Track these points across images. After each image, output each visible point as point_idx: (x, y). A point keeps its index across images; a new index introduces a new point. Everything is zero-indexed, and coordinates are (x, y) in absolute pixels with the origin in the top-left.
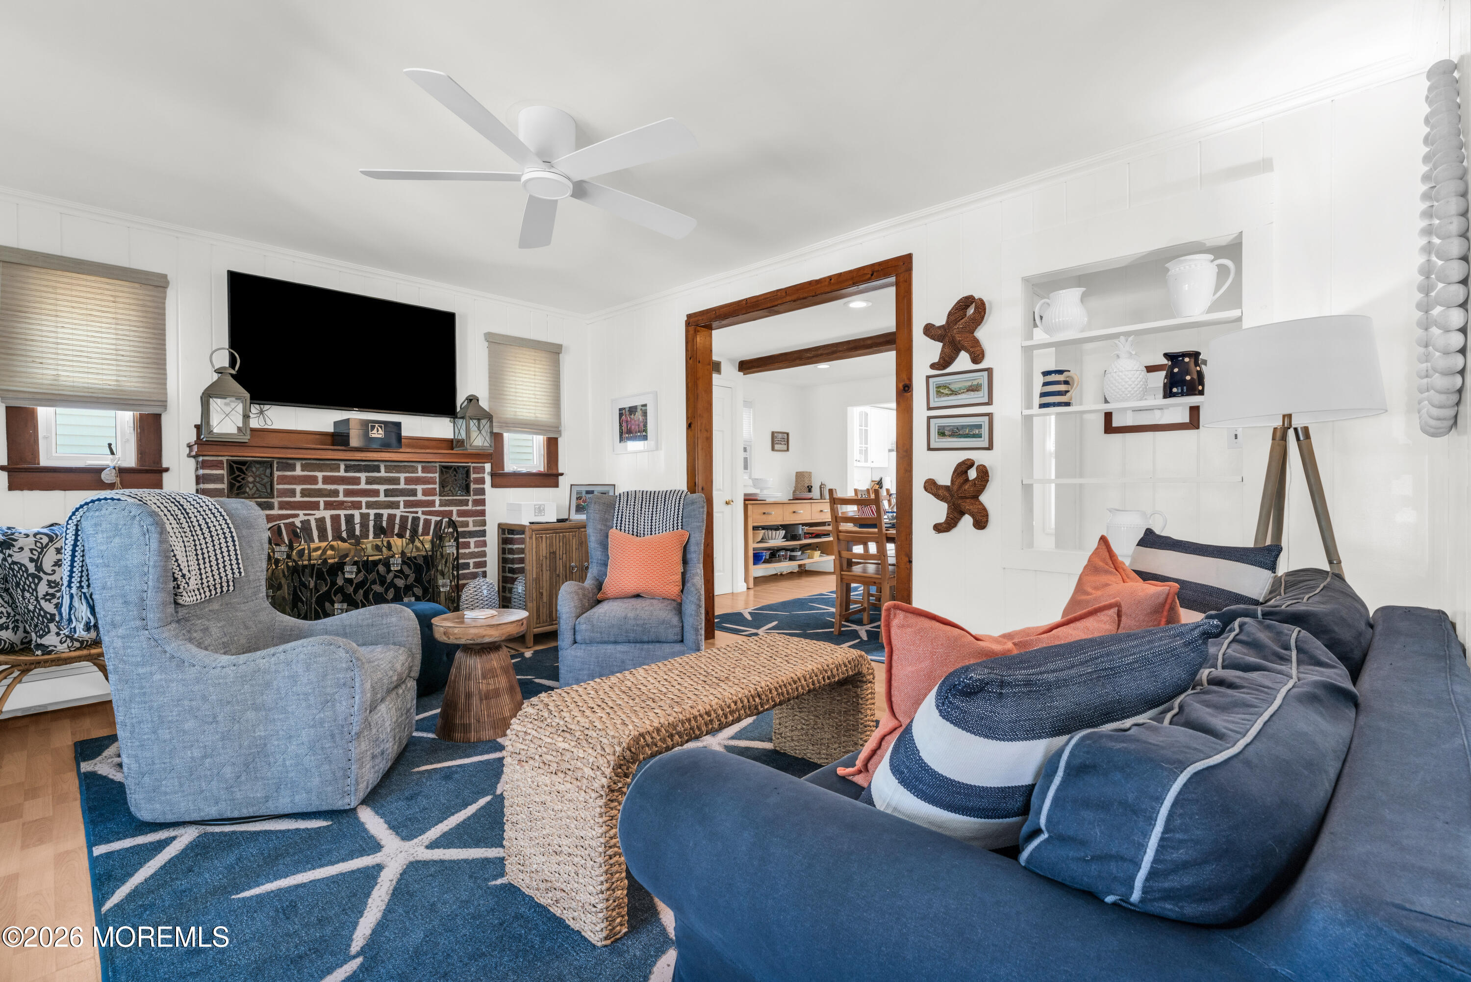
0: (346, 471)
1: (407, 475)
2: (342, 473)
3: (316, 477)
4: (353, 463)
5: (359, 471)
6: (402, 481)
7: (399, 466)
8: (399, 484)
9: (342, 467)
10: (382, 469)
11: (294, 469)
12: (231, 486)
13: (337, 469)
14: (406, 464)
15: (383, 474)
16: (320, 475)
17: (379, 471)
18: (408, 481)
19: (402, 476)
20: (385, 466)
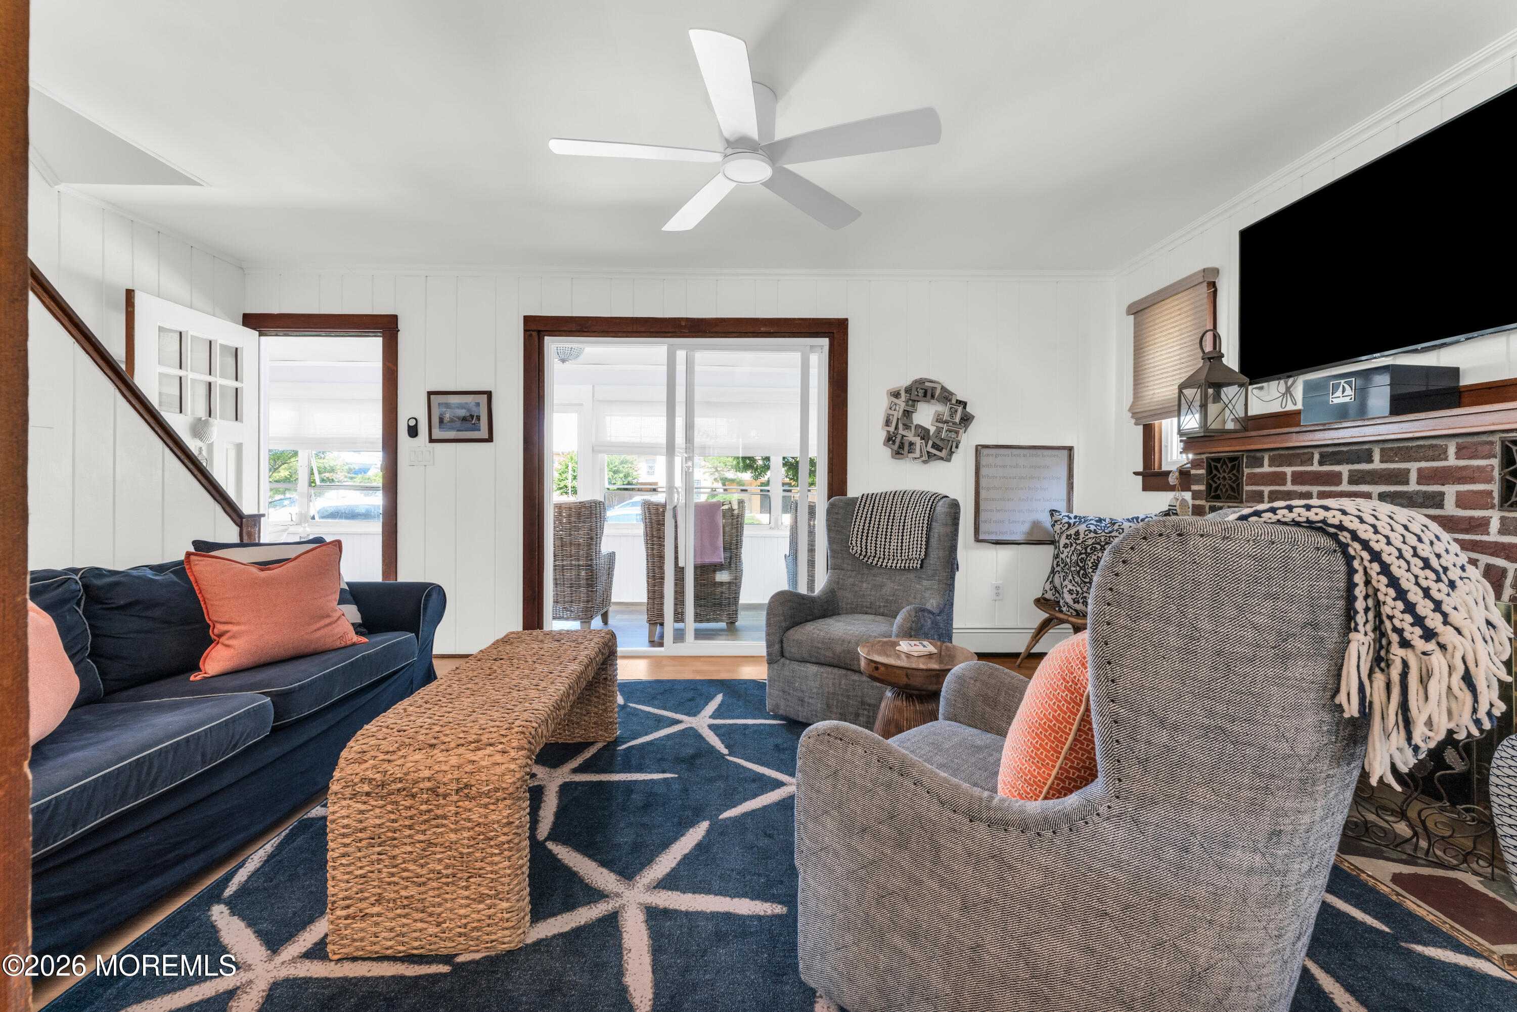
0: (1321, 463)
1: (1423, 464)
2: (1315, 467)
3: (1285, 474)
4: (1330, 449)
5: (1339, 463)
6: (1413, 476)
7: (1407, 448)
8: (1407, 483)
9: (1317, 457)
10: (1377, 456)
11: (1262, 466)
12: (1209, 487)
13: (1310, 461)
14: (1421, 443)
15: (1377, 464)
16: (1288, 470)
17: (1370, 461)
18: (1423, 477)
19: (1414, 467)
20: (1382, 450)
